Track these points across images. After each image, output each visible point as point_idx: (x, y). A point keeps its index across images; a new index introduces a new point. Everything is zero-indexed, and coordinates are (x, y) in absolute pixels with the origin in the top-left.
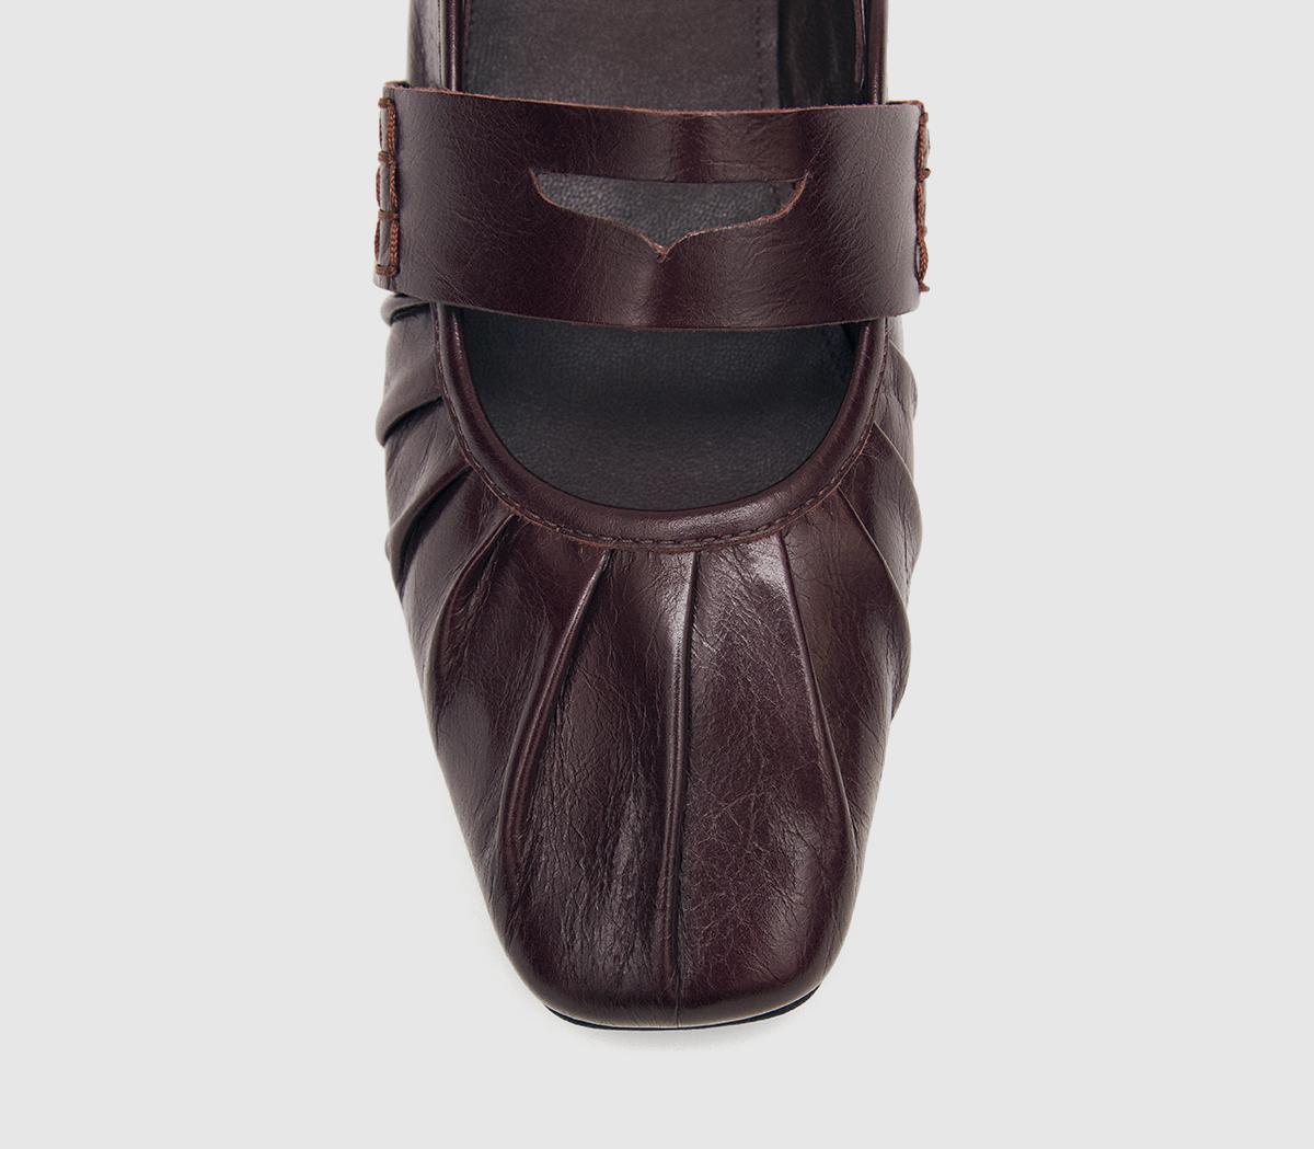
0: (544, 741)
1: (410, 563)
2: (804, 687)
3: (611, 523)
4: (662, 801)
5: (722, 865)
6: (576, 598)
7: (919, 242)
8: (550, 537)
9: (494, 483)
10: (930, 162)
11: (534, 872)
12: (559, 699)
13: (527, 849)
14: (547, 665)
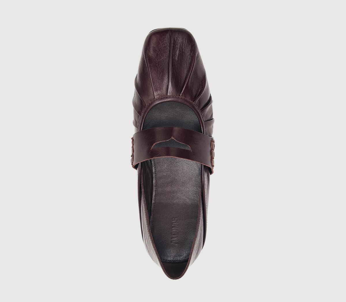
0: (189, 69)
1: (209, 99)
2: (151, 76)
3: (180, 100)
4: (172, 59)
5: (163, 50)
6: (185, 89)
7: (133, 145)
8: (188, 99)
9: (197, 108)
10: (131, 158)
11: (191, 50)
12: (187, 75)
13: (192, 53)
14: (189, 79)
